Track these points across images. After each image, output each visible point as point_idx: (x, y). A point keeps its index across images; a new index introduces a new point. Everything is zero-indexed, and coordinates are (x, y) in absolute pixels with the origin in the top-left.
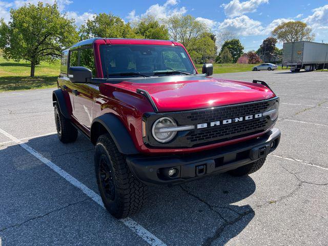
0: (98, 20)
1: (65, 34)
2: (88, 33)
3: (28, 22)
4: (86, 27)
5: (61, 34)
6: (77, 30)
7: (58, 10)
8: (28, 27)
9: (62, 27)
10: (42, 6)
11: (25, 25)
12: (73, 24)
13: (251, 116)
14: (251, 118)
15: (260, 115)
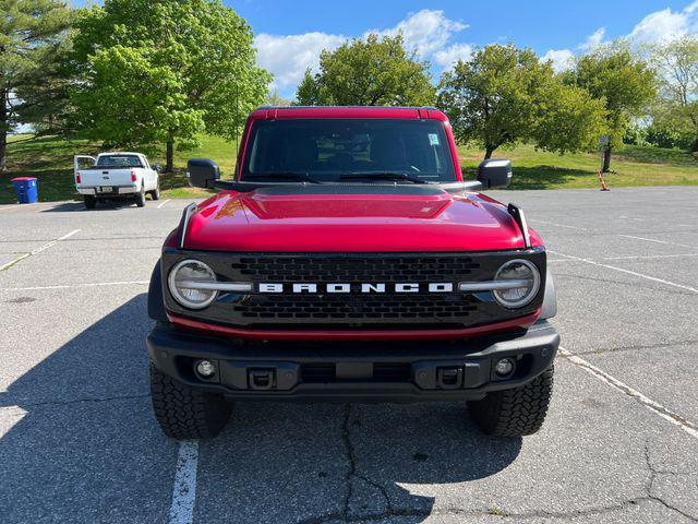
0: (480, 59)
1: (408, 92)
2: (457, 88)
3: (346, 73)
4: (455, 75)
5: (401, 91)
6: (434, 83)
7: (403, 46)
8: (344, 83)
9: (404, 79)
10: (374, 41)
11: (340, 78)
12: (424, 73)
13: (412, 285)
14: (412, 290)
15: (448, 287)
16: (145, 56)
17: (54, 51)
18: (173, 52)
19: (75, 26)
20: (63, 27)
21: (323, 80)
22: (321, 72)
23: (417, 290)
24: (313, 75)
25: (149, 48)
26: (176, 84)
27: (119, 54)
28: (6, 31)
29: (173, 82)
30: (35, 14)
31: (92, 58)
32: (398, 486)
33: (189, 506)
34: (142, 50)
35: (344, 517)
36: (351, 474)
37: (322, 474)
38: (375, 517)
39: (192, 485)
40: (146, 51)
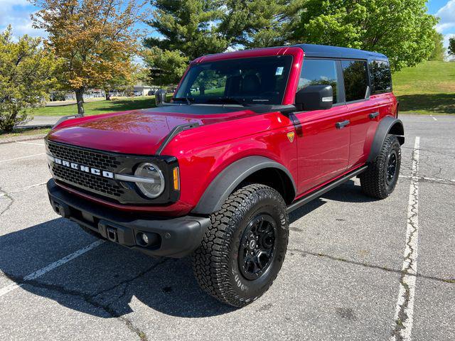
13: (97, 170)
14: (97, 174)
15: (111, 175)
16: (338, 19)
17: (290, 24)
26: (356, 35)
27: (321, 20)
28: (268, 17)
29: (353, 34)
30: (286, 4)
31: (307, 25)
32: (131, 297)
33: (58, 265)
34: (336, 16)
35: (87, 298)
36: (127, 282)
37: (117, 276)
38: (96, 305)
39: (73, 257)
40: (339, 15)
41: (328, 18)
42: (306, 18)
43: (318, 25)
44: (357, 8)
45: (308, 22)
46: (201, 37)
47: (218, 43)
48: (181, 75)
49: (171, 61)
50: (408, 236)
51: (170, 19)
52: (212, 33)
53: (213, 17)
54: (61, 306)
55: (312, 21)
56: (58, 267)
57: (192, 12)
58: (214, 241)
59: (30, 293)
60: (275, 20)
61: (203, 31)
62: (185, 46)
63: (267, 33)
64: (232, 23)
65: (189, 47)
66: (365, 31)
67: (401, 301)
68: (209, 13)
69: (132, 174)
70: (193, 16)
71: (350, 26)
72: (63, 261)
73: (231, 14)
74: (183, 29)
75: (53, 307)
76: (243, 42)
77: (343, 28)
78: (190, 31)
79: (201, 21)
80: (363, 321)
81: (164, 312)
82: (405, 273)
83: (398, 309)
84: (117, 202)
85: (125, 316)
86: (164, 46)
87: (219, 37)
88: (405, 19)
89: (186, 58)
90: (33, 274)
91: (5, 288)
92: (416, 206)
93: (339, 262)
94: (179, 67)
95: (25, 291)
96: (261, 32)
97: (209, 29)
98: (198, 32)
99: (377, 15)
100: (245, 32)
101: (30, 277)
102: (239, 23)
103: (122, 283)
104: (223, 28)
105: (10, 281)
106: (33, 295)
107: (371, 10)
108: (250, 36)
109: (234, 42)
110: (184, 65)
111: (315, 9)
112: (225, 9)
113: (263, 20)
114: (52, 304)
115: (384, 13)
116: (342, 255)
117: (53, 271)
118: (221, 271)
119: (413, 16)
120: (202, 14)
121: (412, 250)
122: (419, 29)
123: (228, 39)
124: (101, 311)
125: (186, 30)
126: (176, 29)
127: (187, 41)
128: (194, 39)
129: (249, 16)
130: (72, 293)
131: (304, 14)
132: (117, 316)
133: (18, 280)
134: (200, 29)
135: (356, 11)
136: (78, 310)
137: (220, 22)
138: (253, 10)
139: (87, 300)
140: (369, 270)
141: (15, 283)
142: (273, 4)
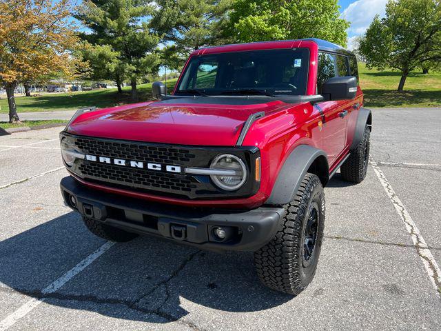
3: (405, 15)
11: (399, 20)
13: (157, 165)
14: (157, 169)
15: (178, 170)
16: (265, 20)
17: (220, 24)
18: (282, 16)
19: (231, 8)
20: (226, 9)
21: (387, 22)
22: (385, 17)
23: (160, 169)
24: (380, 19)
25: (268, 15)
26: (282, 36)
27: (250, 21)
28: (198, 15)
29: (279, 35)
30: (214, 3)
31: (236, 25)
32: (178, 299)
33: (75, 273)
34: (263, 17)
35: (131, 305)
36: (163, 282)
37: (149, 278)
38: (145, 311)
39: (88, 263)
40: (266, 17)
41: (256, 18)
42: (235, 19)
43: (248, 25)
44: (281, 11)
45: (237, 22)
46: (131, 32)
47: (151, 39)
48: (113, 70)
49: (102, 56)
50: (401, 215)
51: (99, 13)
52: (143, 28)
53: (144, 13)
54: (105, 317)
55: (242, 21)
56: (76, 275)
57: (122, 6)
58: (285, 231)
59: (59, 308)
60: (204, 19)
61: (134, 26)
62: (115, 41)
63: (199, 31)
64: (164, 19)
65: (119, 42)
66: (289, 32)
67: (431, 272)
68: (139, 9)
69: (207, 167)
70: (123, 11)
71: (276, 27)
72: (78, 269)
73: (162, 11)
74: (113, 24)
75: (97, 320)
76: (173, 39)
77: (270, 28)
78: (120, 25)
79: (132, 16)
80: (411, 294)
81: (223, 310)
82: (417, 247)
83: (433, 280)
84: (186, 198)
85: (184, 318)
86: (93, 40)
87: (150, 33)
88: (323, 22)
89: (117, 53)
90: (51, 286)
91: (25, 306)
92: (390, 187)
93: (358, 243)
94: (111, 62)
95: (51, 306)
96: (192, 29)
97: (140, 24)
98: (128, 27)
99: (299, 18)
100: (174, 29)
101: (48, 290)
102: (170, 20)
103: (159, 285)
104: (155, 24)
105: (26, 297)
106: (65, 309)
107: (294, 13)
108: (181, 32)
109: (166, 39)
110: (116, 60)
111: (242, 10)
112: (155, 6)
113: (194, 18)
114: (94, 316)
115: (304, 16)
116: (357, 236)
117: (73, 280)
118: (293, 261)
119: (329, 20)
120: (132, 9)
121: (412, 226)
122: (334, 32)
123: (160, 35)
124: (154, 316)
125: (116, 25)
126: (105, 23)
127: (116, 36)
128: (124, 34)
129: (179, 14)
130: (109, 301)
131: (232, 14)
132: (174, 319)
133: (37, 295)
134: (131, 24)
135: (280, 13)
136: (128, 318)
137: (150, 18)
138: (184, 8)
139: (131, 307)
140: (387, 247)
141: (34, 299)
142: (203, 3)
